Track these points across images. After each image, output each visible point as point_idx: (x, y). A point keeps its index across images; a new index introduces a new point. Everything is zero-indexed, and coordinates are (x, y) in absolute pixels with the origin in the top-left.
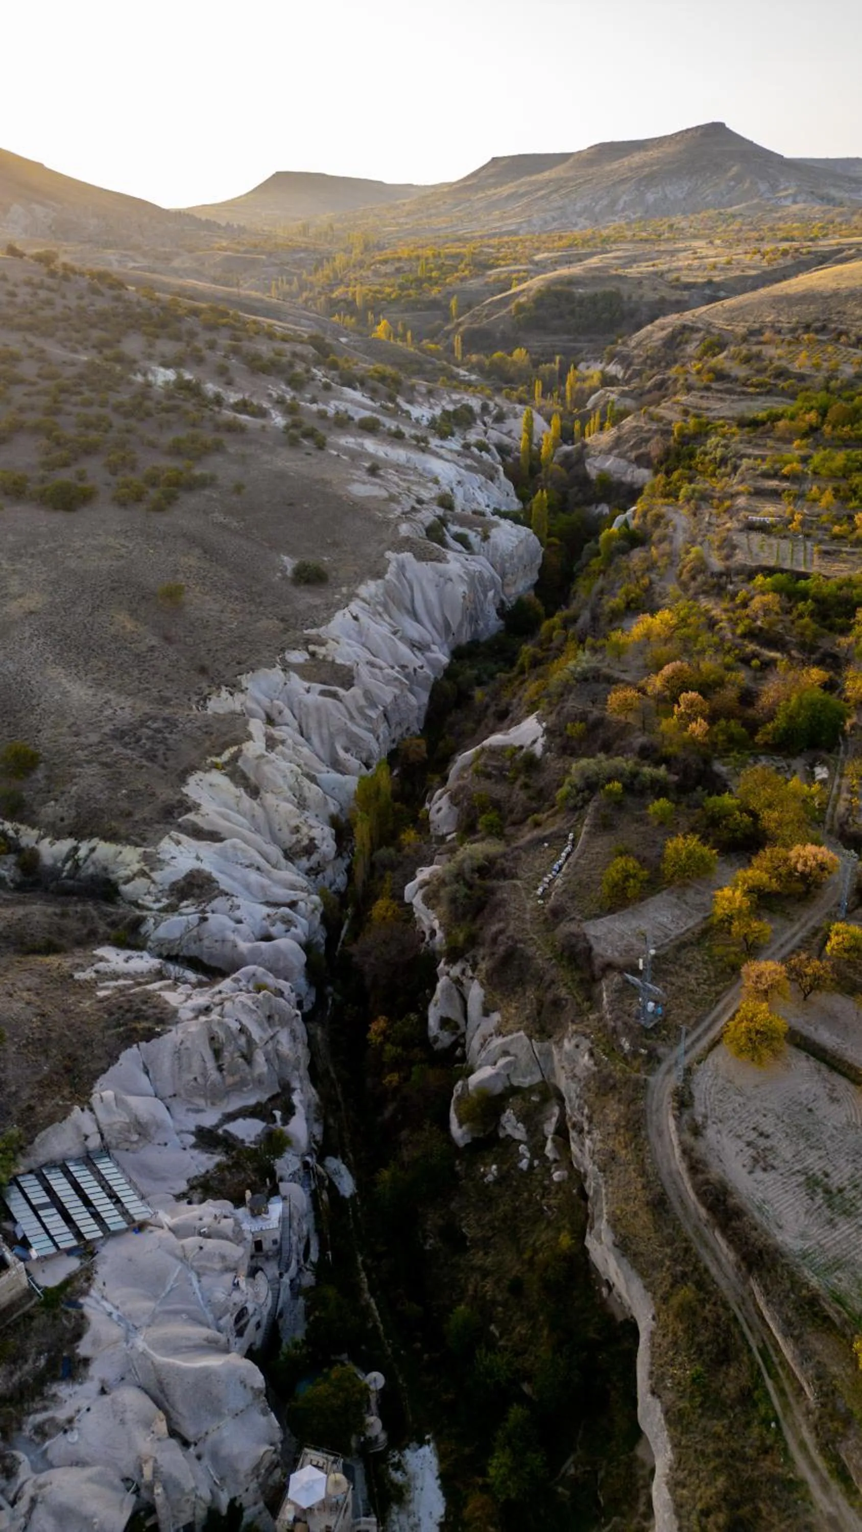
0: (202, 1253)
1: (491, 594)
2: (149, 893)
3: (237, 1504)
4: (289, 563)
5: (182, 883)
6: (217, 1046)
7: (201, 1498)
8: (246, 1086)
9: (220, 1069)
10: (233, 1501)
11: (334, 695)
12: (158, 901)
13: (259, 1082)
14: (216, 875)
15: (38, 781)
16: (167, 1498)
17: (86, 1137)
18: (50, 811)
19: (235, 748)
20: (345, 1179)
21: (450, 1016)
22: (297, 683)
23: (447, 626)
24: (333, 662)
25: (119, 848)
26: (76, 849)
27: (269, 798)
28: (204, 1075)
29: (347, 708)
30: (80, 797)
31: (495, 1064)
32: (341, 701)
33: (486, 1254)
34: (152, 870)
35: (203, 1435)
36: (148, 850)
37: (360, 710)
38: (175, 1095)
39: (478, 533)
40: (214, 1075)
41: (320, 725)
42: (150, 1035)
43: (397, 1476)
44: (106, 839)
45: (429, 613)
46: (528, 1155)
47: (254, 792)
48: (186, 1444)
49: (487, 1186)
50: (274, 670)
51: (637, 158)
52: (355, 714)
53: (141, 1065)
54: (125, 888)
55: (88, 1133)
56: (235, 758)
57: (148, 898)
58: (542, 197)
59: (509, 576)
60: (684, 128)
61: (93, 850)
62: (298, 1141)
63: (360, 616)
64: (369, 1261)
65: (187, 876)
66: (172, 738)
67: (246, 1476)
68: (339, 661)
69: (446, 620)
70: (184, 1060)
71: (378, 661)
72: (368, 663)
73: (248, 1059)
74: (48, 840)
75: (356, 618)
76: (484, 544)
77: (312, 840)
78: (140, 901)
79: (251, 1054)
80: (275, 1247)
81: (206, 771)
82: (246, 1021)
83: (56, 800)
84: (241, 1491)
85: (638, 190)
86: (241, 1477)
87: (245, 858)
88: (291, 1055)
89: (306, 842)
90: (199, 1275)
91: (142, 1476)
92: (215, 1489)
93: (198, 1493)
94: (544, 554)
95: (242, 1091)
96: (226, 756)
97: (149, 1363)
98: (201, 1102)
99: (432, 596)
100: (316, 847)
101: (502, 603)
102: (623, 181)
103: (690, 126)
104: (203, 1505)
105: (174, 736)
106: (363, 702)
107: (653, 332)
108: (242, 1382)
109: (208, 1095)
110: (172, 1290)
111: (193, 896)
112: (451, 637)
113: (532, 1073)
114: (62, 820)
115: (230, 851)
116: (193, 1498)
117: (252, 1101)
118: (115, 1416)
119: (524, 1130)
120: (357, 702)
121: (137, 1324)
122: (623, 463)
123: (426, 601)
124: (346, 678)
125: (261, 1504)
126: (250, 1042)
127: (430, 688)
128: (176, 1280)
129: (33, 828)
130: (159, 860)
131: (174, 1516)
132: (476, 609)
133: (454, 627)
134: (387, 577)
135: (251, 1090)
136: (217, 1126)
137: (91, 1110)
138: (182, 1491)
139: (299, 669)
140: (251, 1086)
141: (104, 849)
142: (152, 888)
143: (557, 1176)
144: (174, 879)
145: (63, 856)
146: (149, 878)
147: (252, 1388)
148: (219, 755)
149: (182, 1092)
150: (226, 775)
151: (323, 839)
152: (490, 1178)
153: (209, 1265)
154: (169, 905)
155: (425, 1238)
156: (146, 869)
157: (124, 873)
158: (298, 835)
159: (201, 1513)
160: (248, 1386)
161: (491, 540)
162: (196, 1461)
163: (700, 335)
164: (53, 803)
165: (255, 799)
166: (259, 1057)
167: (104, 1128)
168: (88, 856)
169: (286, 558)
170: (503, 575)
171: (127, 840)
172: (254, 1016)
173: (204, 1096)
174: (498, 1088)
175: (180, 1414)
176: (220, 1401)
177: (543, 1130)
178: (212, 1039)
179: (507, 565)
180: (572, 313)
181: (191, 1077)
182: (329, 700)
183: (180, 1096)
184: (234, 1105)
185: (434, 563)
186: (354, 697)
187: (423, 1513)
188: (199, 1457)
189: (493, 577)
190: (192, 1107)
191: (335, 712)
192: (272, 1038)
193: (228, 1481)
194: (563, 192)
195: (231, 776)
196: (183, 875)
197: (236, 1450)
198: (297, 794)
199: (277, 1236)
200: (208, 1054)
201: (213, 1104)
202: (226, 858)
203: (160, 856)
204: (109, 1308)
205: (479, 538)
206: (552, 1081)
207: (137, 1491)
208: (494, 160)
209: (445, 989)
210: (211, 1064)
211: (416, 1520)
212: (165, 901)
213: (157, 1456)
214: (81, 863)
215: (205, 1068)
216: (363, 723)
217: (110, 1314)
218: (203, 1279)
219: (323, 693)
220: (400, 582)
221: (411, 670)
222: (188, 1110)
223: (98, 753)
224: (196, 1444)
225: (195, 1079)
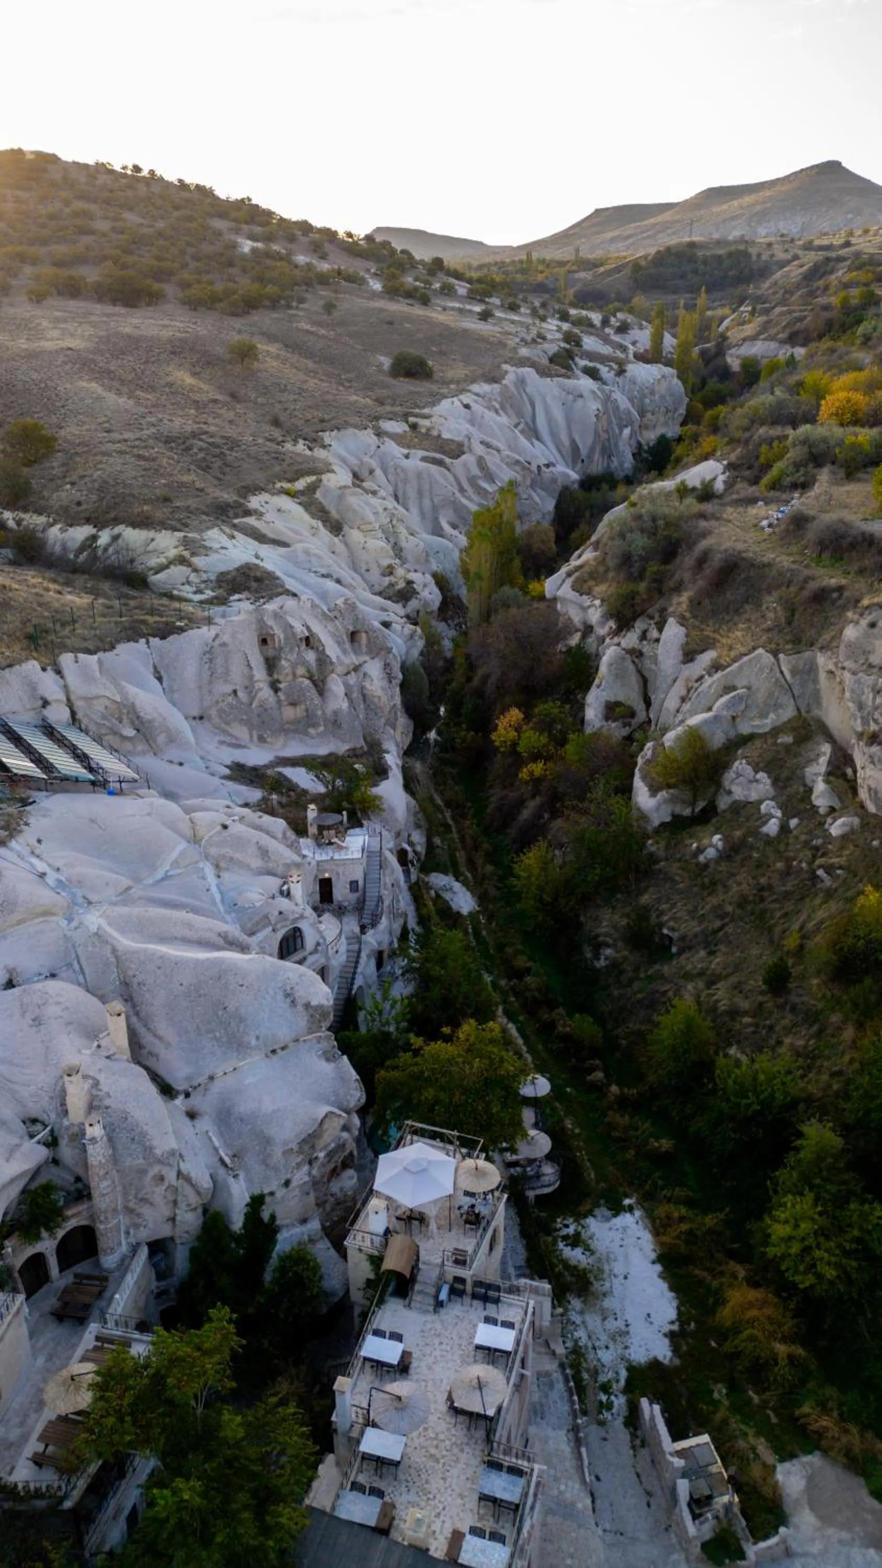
0: (225, 833)
1: (627, 432)
2: (188, 583)
3: (266, 1216)
4: (386, 362)
5: (234, 573)
6: (271, 653)
7: (188, 1180)
8: (315, 725)
9: (275, 686)
10: (257, 1202)
11: (440, 463)
12: (199, 591)
13: (335, 723)
14: (278, 573)
15: (53, 468)
16: (115, 1159)
17: (46, 703)
18: (66, 495)
19: (313, 478)
20: (461, 895)
21: (621, 698)
22: (393, 449)
23: (575, 449)
24: (439, 436)
25: (152, 534)
26: (94, 538)
27: (355, 536)
28: (250, 688)
29: (455, 477)
30: (105, 482)
31: (710, 709)
32: (449, 470)
33: (712, 953)
34: (193, 554)
35: (202, 1079)
36: (190, 535)
37: (472, 481)
38: (201, 718)
39: (611, 368)
40: (265, 693)
41: (420, 494)
42: (165, 632)
43: (575, 1255)
44: (134, 525)
45: (554, 435)
46: (779, 814)
47: (336, 528)
48: (167, 1091)
49: (706, 866)
50: (366, 432)
51: (747, 199)
52: (466, 485)
53: (152, 670)
54: (154, 578)
55: (49, 699)
56: (312, 489)
57: (187, 588)
58: (648, 237)
59: (649, 416)
60: (798, 169)
61: (116, 538)
62: (392, 810)
63: (472, 404)
64: (503, 983)
65: (242, 567)
66: (231, 456)
67: (288, 1152)
68: (446, 435)
69: (573, 442)
70: (219, 661)
71: (495, 443)
72: (481, 443)
73: (320, 686)
74: (58, 526)
75: (467, 406)
76: (620, 380)
77: (410, 583)
78: (175, 592)
79: (323, 681)
80: (353, 897)
81: (273, 494)
82: (318, 629)
83: (73, 484)
84: (273, 1185)
85: (749, 225)
86: (278, 1152)
87: (322, 566)
88: (384, 699)
89: (401, 585)
90: (217, 866)
91: (66, 1113)
92: (222, 1171)
93: (184, 1167)
94: (688, 404)
95: (307, 734)
96: (301, 484)
97: (108, 951)
98: (242, 732)
99: (559, 415)
100: (415, 592)
101: (640, 445)
102: (733, 218)
103: (804, 166)
104: (194, 1199)
105: (234, 454)
106: (476, 471)
107: (790, 271)
108: (287, 995)
109: (255, 721)
110: (166, 877)
111: (248, 589)
112: (579, 465)
113: (777, 706)
114: (79, 504)
115: (302, 557)
116: (171, 1176)
117: (323, 751)
118: (23, 1014)
119: (768, 781)
120: (469, 470)
121: (93, 897)
122: (773, 345)
123: (550, 420)
124: (456, 450)
125: (315, 1225)
126: (323, 660)
127: (557, 495)
128: (176, 864)
129: (40, 514)
130: (205, 547)
131: (130, 1211)
132: (608, 440)
133: (584, 452)
134: (504, 382)
135: (320, 735)
136: (266, 767)
137: (59, 672)
138: (148, 1150)
139: (398, 439)
140: (322, 729)
141: (133, 536)
142: (193, 577)
143: (836, 828)
144: (223, 568)
145: (77, 545)
146: (189, 565)
147: (307, 1006)
148: (291, 480)
149: (213, 713)
150: (300, 504)
151: (425, 586)
152: (711, 853)
153: (237, 856)
154: (216, 598)
155: (597, 947)
156: (186, 554)
157: (154, 562)
158: (392, 579)
159: (190, 1220)
160: (300, 1002)
161: (628, 374)
162: (187, 1120)
163: (848, 263)
164: (68, 486)
165: (337, 536)
166: (336, 686)
167: (79, 704)
168: (109, 545)
169: (382, 358)
170: (642, 414)
171: (163, 525)
172: (330, 627)
173: (248, 723)
174: (717, 739)
175: (160, 1038)
176: (241, 1020)
177: (803, 777)
178: (264, 641)
179: (647, 401)
180: (695, 272)
181: (228, 689)
182: (434, 468)
183: (210, 719)
184: (295, 749)
185: (561, 379)
186: (465, 465)
187: (633, 1315)
188: (192, 1115)
189: (629, 412)
190: (228, 739)
191: (441, 480)
192: (356, 669)
193: (251, 1160)
194: (669, 231)
195: (307, 506)
196: (237, 565)
197: (268, 1106)
198: (392, 540)
199: (358, 875)
200: (257, 661)
201: (262, 739)
202: (296, 563)
203: (207, 544)
204: (41, 866)
205: (613, 373)
206: (816, 712)
207: (52, 1142)
208: (597, 212)
209: (616, 663)
210: (260, 673)
211: (620, 1324)
212: (209, 594)
213: (101, 1078)
214: (100, 552)
215: (251, 677)
216: (475, 498)
217: (42, 875)
218: (225, 875)
219: (424, 459)
220: (520, 394)
221: (534, 468)
222: (222, 743)
223: (133, 447)
224: (187, 1095)
225: (235, 692)
